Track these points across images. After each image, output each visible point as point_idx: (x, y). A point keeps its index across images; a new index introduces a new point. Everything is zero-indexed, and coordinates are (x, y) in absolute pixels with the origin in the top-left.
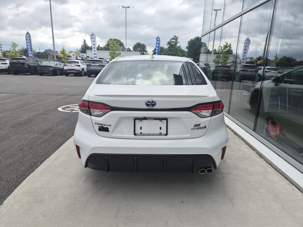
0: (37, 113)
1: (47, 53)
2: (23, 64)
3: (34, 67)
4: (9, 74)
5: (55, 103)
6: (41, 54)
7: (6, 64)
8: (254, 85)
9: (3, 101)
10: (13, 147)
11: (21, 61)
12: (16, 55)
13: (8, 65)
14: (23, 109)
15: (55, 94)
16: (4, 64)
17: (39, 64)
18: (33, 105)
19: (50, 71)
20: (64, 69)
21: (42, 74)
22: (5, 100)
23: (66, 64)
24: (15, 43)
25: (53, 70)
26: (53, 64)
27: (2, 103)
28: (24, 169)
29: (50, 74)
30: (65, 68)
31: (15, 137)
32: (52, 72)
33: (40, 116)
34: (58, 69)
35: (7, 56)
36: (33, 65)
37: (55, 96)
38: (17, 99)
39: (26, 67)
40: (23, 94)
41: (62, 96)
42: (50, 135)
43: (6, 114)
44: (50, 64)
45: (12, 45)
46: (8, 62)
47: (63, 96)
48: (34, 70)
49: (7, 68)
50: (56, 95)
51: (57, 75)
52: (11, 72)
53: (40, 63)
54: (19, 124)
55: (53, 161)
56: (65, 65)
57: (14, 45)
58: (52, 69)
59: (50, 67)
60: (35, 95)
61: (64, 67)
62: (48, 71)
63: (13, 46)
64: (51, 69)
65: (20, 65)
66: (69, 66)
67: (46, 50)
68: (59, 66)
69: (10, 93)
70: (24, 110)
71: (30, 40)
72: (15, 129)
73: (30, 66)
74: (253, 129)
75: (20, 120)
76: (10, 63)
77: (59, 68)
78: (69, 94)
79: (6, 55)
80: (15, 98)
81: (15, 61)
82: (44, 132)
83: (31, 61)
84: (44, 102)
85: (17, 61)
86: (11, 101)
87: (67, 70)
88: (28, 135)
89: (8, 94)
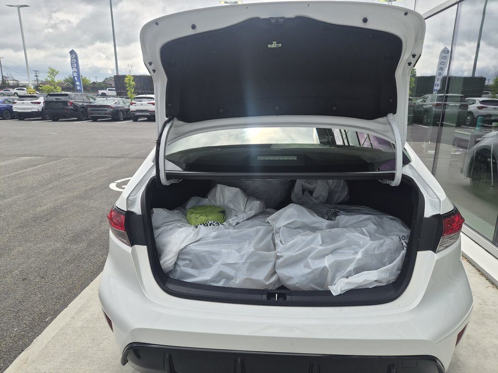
0: (72, 194)
1: (107, 84)
2: (65, 103)
3: (83, 107)
4: (44, 119)
5: (105, 175)
6: (99, 85)
7: (39, 103)
8: (477, 139)
9: (21, 172)
10: (11, 272)
11: (63, 98)
12: (55, 88)
13: (42, 105)
14: (51, 186)
15: (110, 155)
16: (35, 103)
17: (91, 103)
18: (68, 179)
19: (108, 114)
20: (131, 110)
21: (95, 119)
22: (25, 168)
23: (133, 102)
24: (53, 68)
25: (113, 112)
26: (112, 101)
27: (19, 174)
28: (17, 331)
29: (108, 118)
30: (133, 108)
31: (21, 249)
32: (110, 114)
33: (76, 201)
34: (121, 110)
35: (42, 90)
36: (81, 104)
37: (109, 159)
38: (45, 166)
39: (70, 108)
40: (58, 157)
41: (120, 160)
42: (83, 245)
43: (19, 197)
44: (107, 102)
45: (48, 72)
46: (41, 100)
47: (123, 160)
48: (82, 112)
49: (40, 110)
50: (111, 157)
51: (119, 120)
52: (47, 117)
53: (92, 100)
54: (36, 219)
55: (72, 317)
56: (132, 104)
57: (53, 72)
58: (112, 110)
59: (109, 106)
60: (77, 158)
61: (131, 107)
62: (105, 114)
63: (51, 74)
64: (109, 110)
65: (60, 105)
66: (139, 105)
67: (106, 79)
68: (121, 105)
69: (36, 156)
70: (51, 189)
71: (77, 63)
72: (25, 230)
73: (75, 106)
74: (492, 240)
75: (39, 209)
76: (46, 102)
77: (122, 108)
78: (132, 156)
79: (41, 88)
80: (42, 164)
81: (53, 98)
82: (76, 239)
83: (78, 98)
84: (88, 172)
85: (56, 99)
86: (35, 170)
87: (135, 111)
88: (44, 245)
89: (32, 156)
